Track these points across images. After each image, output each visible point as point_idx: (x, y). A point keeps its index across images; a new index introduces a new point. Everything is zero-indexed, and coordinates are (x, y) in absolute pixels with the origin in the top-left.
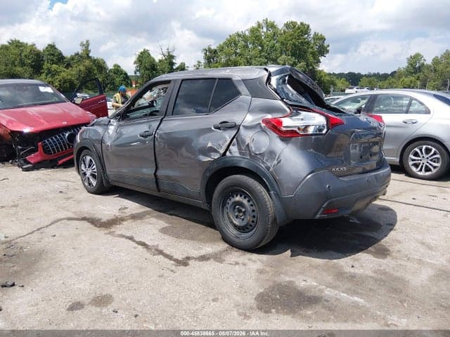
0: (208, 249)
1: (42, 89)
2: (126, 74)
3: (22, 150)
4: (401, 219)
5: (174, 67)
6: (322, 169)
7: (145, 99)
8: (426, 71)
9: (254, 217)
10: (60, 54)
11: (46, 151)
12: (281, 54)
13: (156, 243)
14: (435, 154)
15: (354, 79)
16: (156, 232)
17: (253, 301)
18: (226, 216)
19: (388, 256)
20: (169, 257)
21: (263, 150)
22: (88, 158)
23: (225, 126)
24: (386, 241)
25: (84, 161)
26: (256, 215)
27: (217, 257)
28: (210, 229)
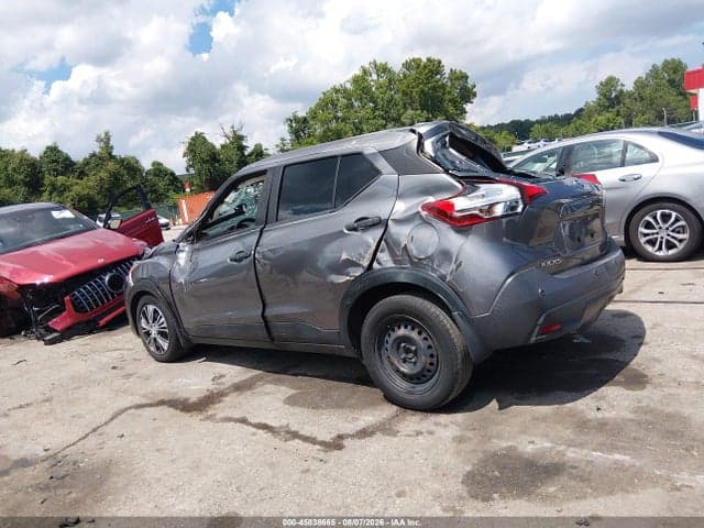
0: (368, 418)
1: (56, 214)
2: (172, 174)
3: (39, 313)
4: (651, 325)
5: (246, 153)
6: (526, 266)
7: (228, 204)
8: (627, 101)
9: (432, 356)
10: (67, 158)
11: (78, 308)
12: (405, 108)
13: (284, 422)
14: (677, 220)
15: (521, 130)
16: (280, 404)
17: (460, 486)
18: (386, 362)
19: (648, 386)
20: (311, 440)
21: (431, 251)
22: (151, 308)
23: (364, 224)
24: (637, 363)
25: (144, 314)
26: (435, 354)
27: (385, 428)
28: (362, 389)
